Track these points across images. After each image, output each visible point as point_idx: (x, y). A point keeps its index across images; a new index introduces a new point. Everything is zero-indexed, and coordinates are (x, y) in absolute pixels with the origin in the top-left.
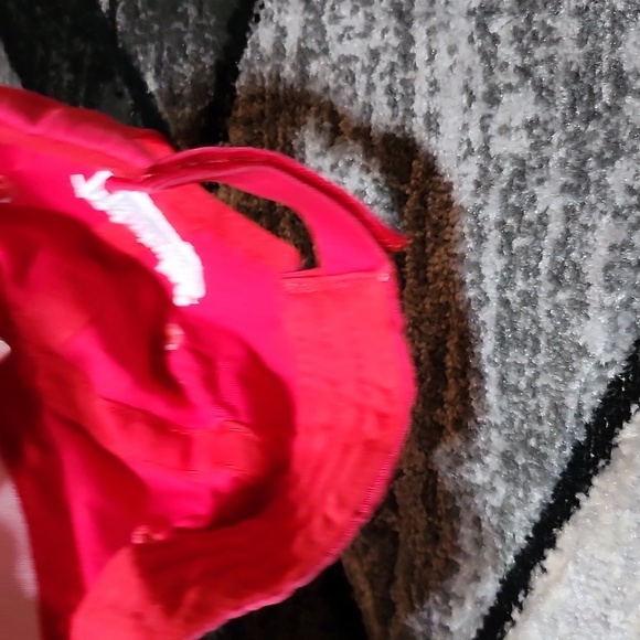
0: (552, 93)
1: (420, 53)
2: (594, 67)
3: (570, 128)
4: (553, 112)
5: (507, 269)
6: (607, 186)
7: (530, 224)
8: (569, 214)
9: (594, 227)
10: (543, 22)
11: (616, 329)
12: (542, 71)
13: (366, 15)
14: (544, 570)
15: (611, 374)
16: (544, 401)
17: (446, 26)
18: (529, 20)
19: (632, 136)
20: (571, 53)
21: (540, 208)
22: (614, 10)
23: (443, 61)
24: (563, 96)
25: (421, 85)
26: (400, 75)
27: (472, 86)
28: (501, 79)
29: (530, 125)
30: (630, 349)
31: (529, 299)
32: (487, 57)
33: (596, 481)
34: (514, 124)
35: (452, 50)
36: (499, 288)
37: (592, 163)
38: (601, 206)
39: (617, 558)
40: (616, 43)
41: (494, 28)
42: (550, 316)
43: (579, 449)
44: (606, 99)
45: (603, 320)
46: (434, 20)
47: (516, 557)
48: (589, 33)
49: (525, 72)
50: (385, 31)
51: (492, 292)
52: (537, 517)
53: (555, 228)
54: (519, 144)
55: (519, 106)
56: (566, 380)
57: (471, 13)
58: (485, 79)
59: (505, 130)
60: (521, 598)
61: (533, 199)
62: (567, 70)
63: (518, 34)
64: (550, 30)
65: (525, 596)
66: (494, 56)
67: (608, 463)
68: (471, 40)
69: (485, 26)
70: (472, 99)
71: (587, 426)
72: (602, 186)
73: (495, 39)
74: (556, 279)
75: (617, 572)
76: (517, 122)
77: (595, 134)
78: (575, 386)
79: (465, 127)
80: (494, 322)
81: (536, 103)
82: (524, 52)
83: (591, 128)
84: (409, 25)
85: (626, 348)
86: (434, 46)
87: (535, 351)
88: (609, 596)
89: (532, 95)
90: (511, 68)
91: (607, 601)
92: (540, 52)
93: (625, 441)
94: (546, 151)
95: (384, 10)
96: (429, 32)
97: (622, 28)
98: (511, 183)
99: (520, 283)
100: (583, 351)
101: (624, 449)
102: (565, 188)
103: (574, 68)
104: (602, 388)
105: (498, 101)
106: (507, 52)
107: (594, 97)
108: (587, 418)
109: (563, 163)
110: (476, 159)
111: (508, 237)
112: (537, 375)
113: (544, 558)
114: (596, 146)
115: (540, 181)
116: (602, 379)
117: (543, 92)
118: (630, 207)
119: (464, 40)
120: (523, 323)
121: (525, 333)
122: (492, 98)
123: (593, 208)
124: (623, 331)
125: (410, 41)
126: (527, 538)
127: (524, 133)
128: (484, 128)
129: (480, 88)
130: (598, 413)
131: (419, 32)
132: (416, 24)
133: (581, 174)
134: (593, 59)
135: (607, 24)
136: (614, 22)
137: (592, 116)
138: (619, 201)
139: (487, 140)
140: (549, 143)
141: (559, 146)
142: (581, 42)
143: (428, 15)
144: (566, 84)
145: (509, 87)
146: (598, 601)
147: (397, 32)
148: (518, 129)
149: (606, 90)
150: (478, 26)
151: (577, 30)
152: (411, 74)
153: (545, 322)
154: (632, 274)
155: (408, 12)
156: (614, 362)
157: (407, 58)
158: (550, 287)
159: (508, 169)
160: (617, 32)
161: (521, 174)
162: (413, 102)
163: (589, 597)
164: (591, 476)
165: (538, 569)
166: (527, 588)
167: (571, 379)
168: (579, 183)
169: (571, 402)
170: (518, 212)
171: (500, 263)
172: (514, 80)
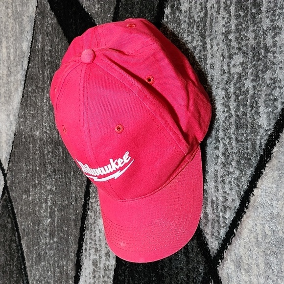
0: (247, 54)
1: (209, 46)
2: (259, 45)
3: (253, 63)
4: (248, 60)
5: (237, 106)
6: (264, 78)
7: (244, 92)
8: (255, 88)
9: (261, 90)
10: (244, 34)
11: (270, 119)
12: (244, 48)
13: (192, 36)
14: (253, 195)
15: (269, 133)
16: (250, 143)
17: (216, 38)
18: (240, 35)
19: (271, 64)
20: (252, 42)
21: (246, 87)
22: (263, 29)
23: (215, 48)
24: (251, 55)
25: (209, 56)
26: (202, 53)
27: (224, 54)
28: (232, 51)
29: (242, 64)
31: (244, 114)
32: (228, 46)
33: (267, 165)
34: (237, 64)
35: (218, 45)
36: (235, 111)
37: (260, 72)
38: (263, 85)
39: (274, 186)
40: (265, 39)
41: (230, 37)
42: (250, 117)
43: (261, 156)
44: (263, 54)
45: (265, 116)
46: (212, 36)
47: (245, 193)
48: (257, 37)
49: (239, 49)
50: (197, 41)
51: (233, 113)
52: (250, 179)
53: (251, 92)
54: (239, 69)
55: (238, 59)
56: (256, 136)
57: (223, 34)
58: (228, 52)
59: (234, 66)
60: (247, 205)
61: (244, 85)
62: (251, 47)
63: (237, 38)
64: (246, 36)
65: (248, 204)
66: (230, 45)
67: (270, 159)
68: (223, 41)
69: (227, 37)
70: (224, 58)
71: (263, 149)
72: (263, 79)
73: (230, 40)
74: (252, 107)
75: (275, 190)
76: (238, 63)
77: (260, 64)
78: (259, 137)
79: (222, 66)
80: (234, 122)
81: (243, 57)
82: (239, 43)
83: (259, 63)
84: (205, 38)
85: (273, 125)
86: (212, 44)
87: (247, 129)
88: (272, 198)
89: (242, 55)
90: (236, 48)
91: (272, 199)
92: (243, 43)
93: (274, 152)
94: (247, 71)
95: (197, 35)
96: (210, 40)
97: (266, 35)
98: (237, 81)
99: (241, 109)
100: (260, 126)
101: (274, 154)
102: (253, 80)
103: (253, 46)
104: (267, 137)
105: (232, 58)
106: (234, 44)
107: (259, 54)
108: (263, 147)
109: (252, 73)
110: (227, 75)
111: (237, 96)
112: (247, 136)
113: (253, 191)
114: (261, 68)
115: (246, 79)
116: (266, 134)
117: (245, 54)
118: (271, 84)
119: (221, 41)
120: (243, 121)
121: (244, 124)
122: (230, 57)
123: (261, 85)
124: (272, 120)
125: (206, 43)
126: (248, 186)
127: (240, 66)
128: (228, 66)
129: (227, 54)
130: (266, 145)
131: (208, 40)
132: (207, 38)
133: (257, 76)
134: (258, 43)
135: (262, 34)
136: (264, 33)
137: (259, 59)
138: (268, 82)
139: (229, 69)
140: (247, 68)
141: (250, 69)
142: (255, 39)
143: (210, 35)
144: (251, 51)
145: (235, 54)
146: (269, 200)
147: (201, 41)
148: (238, 65)
149: (263, 51)
150: (225, 37)
151: (254, 36)
152: (206, 52)
153: (249, 120)
154: (272, 102)
155: (204, 35)
156: (270, 129)
157: (204, 48)
158: (250, 109)
159: (236, 77)
160: (265, 36)
161: (240, 78)
162: (207, 60)
163: (267, 199)
164: (265, 164)
165: (252, 195)
166: (249, 201)
167: (257, 135)
168: (256, 78)
169: (258, 142)
170: (240, 89)
171: (235, 104)
172: (237, 51)
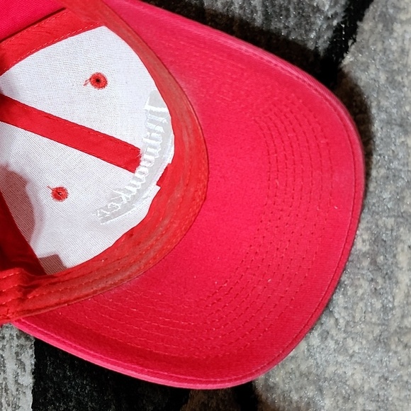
30: (346, 3)
